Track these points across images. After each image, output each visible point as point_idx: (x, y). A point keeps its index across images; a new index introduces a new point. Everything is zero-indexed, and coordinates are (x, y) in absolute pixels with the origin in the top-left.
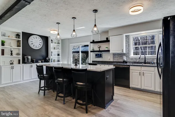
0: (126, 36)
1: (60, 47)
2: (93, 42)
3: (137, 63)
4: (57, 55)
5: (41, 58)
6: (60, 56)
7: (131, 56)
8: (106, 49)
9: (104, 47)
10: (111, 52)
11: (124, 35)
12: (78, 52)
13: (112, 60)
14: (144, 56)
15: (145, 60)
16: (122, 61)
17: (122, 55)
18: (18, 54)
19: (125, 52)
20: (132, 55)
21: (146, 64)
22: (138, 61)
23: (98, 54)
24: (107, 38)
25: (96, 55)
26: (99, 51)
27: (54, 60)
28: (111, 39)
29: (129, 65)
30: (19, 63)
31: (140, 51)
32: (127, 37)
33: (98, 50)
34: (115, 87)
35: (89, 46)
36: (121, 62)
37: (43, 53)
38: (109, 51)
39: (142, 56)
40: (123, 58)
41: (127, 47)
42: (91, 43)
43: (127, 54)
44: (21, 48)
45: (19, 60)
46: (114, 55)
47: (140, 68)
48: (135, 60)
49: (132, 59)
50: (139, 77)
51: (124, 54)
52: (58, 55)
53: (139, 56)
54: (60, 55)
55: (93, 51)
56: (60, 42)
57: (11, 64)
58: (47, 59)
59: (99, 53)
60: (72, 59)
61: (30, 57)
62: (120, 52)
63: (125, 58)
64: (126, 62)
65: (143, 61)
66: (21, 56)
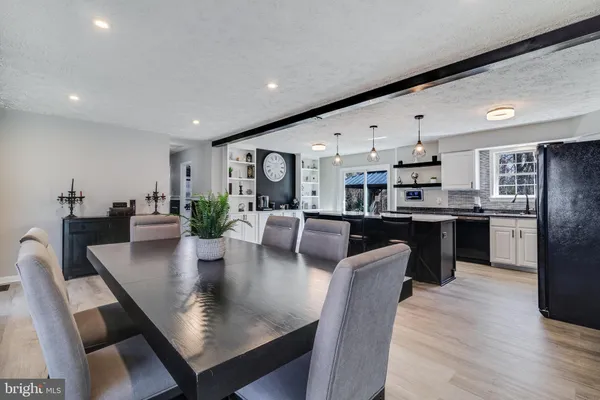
0: (481, 152)
1: (318, 176)
2: (400, 165)
3: (507, 213)
4: (310, 193)
5: (282, 200)
6: (318, 196)
7: (494, 197)
8: (433, 181)
9: (426, 175)
10: (443, 187)
11: (477, 151)
12: (361, 187)
13: (445, 205)
14: (524, 196)
15: (528, 206)
16: (471, 207)
17: (470, 194)
18: (250, 192)
19: (477, 187)
20: (496, 194)
21: (529, 213)
22: (509, 208)
23: (413, 193)
24: (435, 158)
25: (408, 194)
26: (416, 185)
27: (306, 204)
28: (443, 158)
29: (488, 217)
30: (251, 209)
31: (516, 185)
32: (484, 155)
33: (413, 183)
34: (457, 262)
35: (389, 172)
36: (469, 210)
37: (287, 190)
38: (439, 185)
39: (518, 196)
40: (472, 202)
41: (484, 176)
42: (395, 166)
43: (484, 193)
44: (255, 180)
45: (251, 204)
46: (452, 193)
47: (513, 221)
48: (503, 207)
49: (495, 203)
50: (512, 240)
51: (476, 193)
52: (314, 193)
53: (513, 196)
54: (318, 192)
55: (400, 186)
56: (318, 165)
57: (240, 210)
58: (295, 201)
59: (415, 190)
60: (344, 202)
61: (268, 198)
62: (467, 187)
63: (478, 202)
64: (482, 211)
65: (524, 208)
66: (254, 196)
